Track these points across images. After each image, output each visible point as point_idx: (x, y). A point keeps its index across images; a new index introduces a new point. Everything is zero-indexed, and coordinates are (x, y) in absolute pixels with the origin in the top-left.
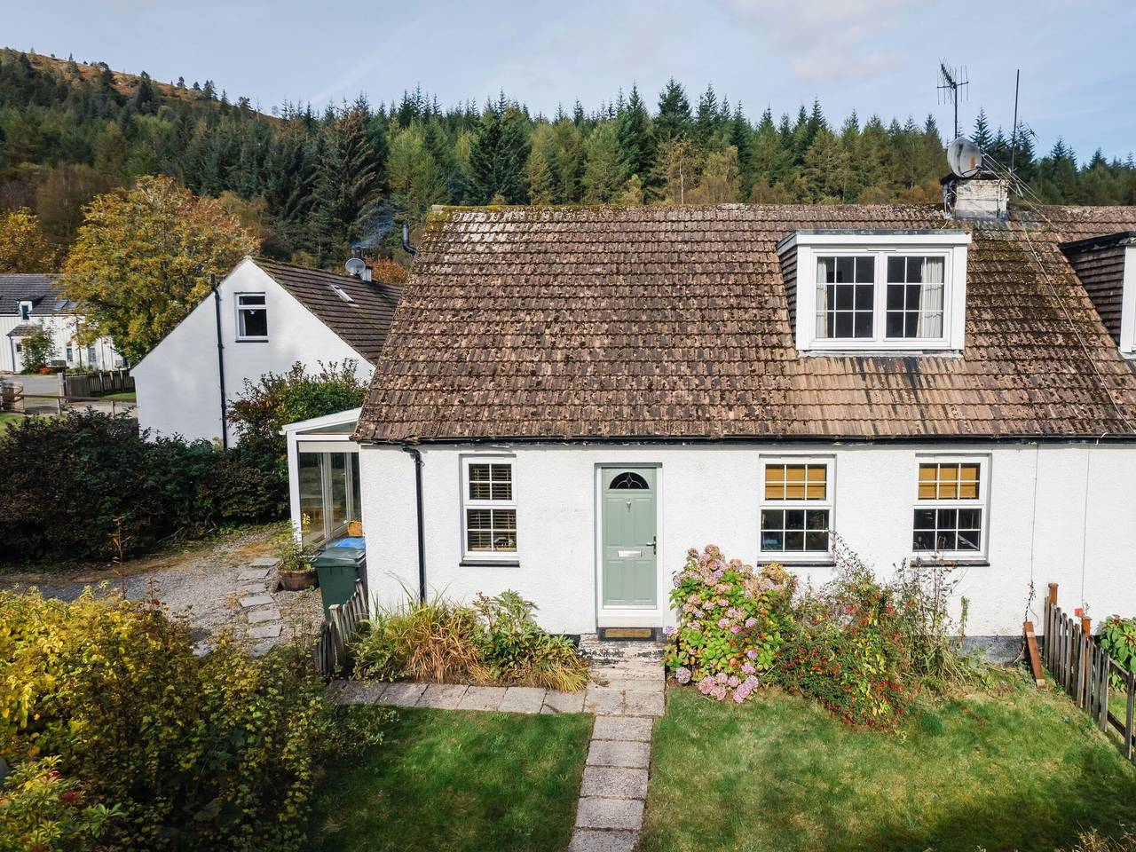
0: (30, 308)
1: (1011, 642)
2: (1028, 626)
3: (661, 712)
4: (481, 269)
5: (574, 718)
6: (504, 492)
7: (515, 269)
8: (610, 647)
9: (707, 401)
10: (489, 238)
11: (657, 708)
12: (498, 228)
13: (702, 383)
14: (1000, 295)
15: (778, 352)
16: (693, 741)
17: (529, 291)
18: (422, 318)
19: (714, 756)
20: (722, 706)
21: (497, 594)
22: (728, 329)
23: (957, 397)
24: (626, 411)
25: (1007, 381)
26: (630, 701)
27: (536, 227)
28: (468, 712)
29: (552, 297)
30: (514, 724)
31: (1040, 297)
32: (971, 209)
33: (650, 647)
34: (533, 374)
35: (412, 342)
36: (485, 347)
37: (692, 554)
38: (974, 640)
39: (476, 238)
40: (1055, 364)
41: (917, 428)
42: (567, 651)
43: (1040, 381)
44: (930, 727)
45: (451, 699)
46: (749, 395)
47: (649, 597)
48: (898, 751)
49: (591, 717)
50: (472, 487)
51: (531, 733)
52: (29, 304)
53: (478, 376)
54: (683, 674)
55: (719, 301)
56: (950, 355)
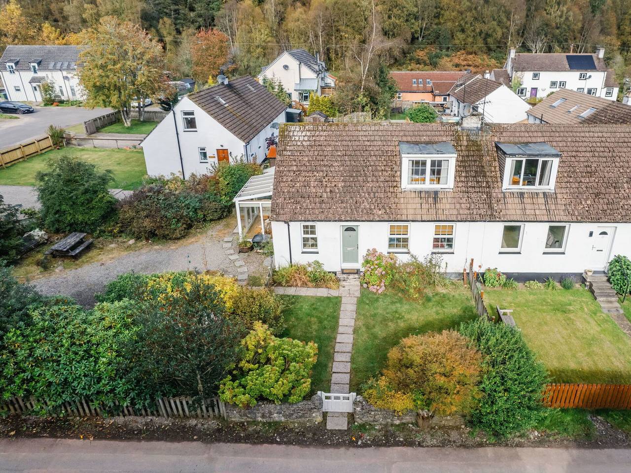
0: (37, 67)
1: (460, 274)
2: (465, 270)
3: (359, 296)
4: (300, 153)
5: (337, 298)
6: (313, 233)
7: (311, 153)
8: (345, 276)
9: (373, 207)
10: (301, 139)
11: (358, 294)
12: (304, 134)
13: (372, 201)
14: (470, 166)
15: (396, 188)
16: (367, 304)
17: (317, 163)
18: (283, 175)
19: (372, 308)
20: (375, 294)
21: (313, 261)
22: (381, 180)
23: (448, 206)
24: (349, 211)
25: (464, 200)
26: (351, 292)
27: (317, 133)
28: (308, 296)
29: (325, 166)
30: (321, 299)
31: (483, 167)
32: (468, 126)
33: (356, 276)
34: (321, 197)
35: (282, 184)
36: (305, 186)
37: (369, 250)
38: (449, 273)
39: (297, 138)
40: (480, 194)
41: (434, 217)
42: (334, 278)
43: (474, 200)
44: (429, 300)
45: (304, 292)
46: (386, 205)
47: (357, 261)
48: (418, 306)
49: (341, 297)
50: (304, 231)
51: (326, 302)
52: (36, 65)
53: (304, 198)
54: (365, 286)
55: (379, 168)
56: (449, 190)
